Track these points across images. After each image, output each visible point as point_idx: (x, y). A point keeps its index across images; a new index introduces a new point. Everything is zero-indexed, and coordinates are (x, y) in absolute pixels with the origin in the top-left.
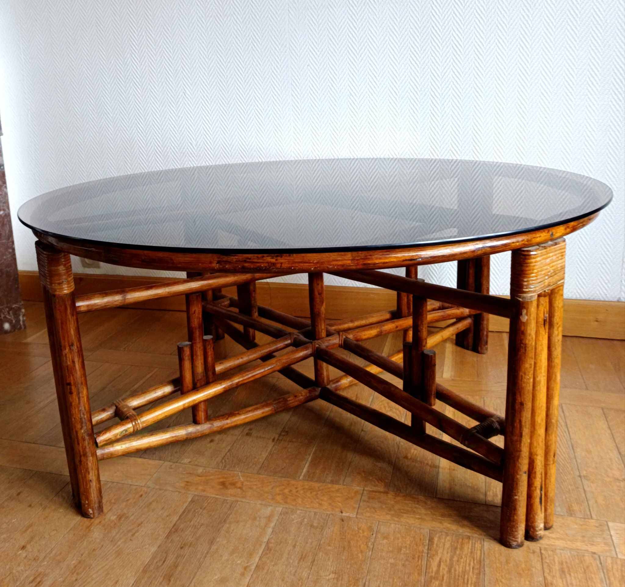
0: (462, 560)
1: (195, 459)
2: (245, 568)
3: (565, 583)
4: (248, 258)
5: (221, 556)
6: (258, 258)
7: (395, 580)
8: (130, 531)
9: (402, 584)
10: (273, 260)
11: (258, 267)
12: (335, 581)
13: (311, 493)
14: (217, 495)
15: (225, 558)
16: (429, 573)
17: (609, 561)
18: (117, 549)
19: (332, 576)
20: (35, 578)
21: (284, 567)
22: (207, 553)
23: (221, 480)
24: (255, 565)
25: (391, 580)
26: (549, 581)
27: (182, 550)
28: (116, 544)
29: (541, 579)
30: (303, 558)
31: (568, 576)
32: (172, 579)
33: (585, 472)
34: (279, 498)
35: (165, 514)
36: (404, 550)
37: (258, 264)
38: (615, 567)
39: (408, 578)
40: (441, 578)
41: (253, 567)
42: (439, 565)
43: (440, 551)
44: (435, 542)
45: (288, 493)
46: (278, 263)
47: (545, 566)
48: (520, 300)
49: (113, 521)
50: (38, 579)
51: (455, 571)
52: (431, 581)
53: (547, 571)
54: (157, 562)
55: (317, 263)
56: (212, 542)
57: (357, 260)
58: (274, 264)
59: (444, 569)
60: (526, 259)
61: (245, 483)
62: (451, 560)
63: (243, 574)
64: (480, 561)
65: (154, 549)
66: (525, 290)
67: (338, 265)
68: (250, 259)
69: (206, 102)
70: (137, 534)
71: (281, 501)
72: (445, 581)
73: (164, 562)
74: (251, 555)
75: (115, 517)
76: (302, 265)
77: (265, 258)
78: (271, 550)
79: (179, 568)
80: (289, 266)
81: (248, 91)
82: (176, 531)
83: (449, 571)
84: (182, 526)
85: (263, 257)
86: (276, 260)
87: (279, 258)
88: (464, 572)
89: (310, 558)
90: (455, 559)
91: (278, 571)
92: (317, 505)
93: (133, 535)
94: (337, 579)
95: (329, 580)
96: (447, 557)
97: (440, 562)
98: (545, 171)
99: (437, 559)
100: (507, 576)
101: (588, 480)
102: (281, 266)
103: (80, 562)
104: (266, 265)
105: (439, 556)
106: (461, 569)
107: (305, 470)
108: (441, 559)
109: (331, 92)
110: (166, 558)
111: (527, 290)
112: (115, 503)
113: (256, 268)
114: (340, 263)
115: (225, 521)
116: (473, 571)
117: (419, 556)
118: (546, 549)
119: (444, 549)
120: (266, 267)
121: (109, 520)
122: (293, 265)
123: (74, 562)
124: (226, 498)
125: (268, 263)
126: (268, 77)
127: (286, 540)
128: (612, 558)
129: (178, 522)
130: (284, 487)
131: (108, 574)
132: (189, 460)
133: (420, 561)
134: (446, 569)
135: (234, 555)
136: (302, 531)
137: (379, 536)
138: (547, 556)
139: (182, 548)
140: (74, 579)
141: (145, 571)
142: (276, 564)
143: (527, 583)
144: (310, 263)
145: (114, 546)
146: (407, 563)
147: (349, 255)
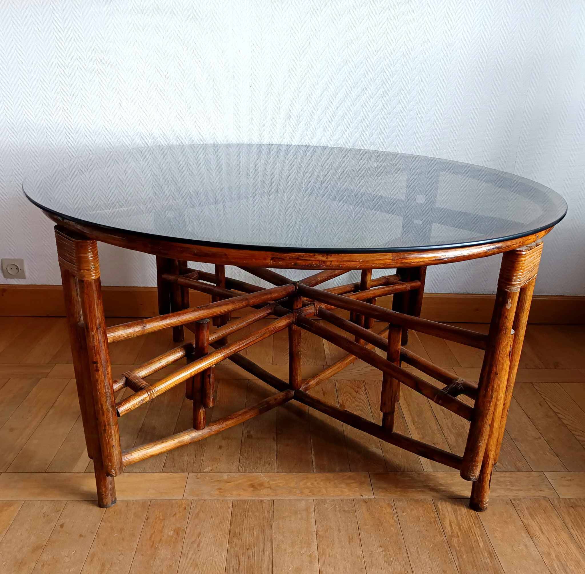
0: (464, 518)
1: (214, 466)
2: (310, 556)
3: (536, 522)
4: (300, 256)
5: (285, 550)
6: (310, 256)
7: (426, 543)
8: (193, 542)
9: (433, 545)
10: (324, 259)
11: (310, 264)
13: (330, 483)
14: (253, 497)
15: (289, 550)
16: (447, 533)
17: (556, 501)
18: (191, 561)
19: (380, 549)
21: (340, 549)
23: (249, 483)
24: (316, 553)
25: (424, 544)
26: (526, 524)
27: (249, 551)
28: (187, 557)
29: (521, 523)
30: (351, 539)
31: (536, 517)
33: (513, 435)
34: (306, 491)
35: (217, 522)
36: (421, 518)
37: (310, 262)
38: (561, 505)
39: (435, 540)
40: (456, 535)
42: (451, 526)
43: (447, 514)
44: (440, 508)
45: (311, 486)
46: (328, 261)
47: (519, 512)
48: (508, 291)
49: (172, 536)
51: (463, 527)
52: (451, 539)
53: (522, 516)
54: (233, 566)
55: (363, 261)
56: (271, 540)
57: (397, 259)
58: (324, 262)
59: (456, 529)
60: (518, 257)
61: (271, 482)
62: (457, 519)
63: (311, 562)
64: (477, 517)
65: (224, 554)
66: (513, 283)
67: (380, 264)
68: (303, 257)
70: (201, 544)
71: (310, 494)
72: (460, 537)
73: (239, 564)
74: (309, 544)
75: (172, 532)
76: (349, 263)
77: (316, 257)
78: (322, 537)
79: (256, 567)
80: (337, 264)
82: (235, 535)
83: (460, 529)
84: (237, 530)
85: (315, 255)
86: (327, 258)
87: (329, 257)
88: (470, 528)
89: (356, 537)
90: (459, 518)
91: (337, 553)
92: (339, 493)
93: (198, 545)
94: (385, 551)
95: (379, 553)
96: (453, 518)
97: (450, 523)
98: (486, 170)
99: (447, 521)
100: (498, 525)
101: (518, 441)
102: (330, 264)
104: (317, 262)
105: (448, 519)
106: (467, 527)
108: (450, 520)
110: (239, 561)
111: (515, 283)
112: (164, 520)
113: (307, 266)
114: (382, 262)
115: (272, 519)
116: (475, 526)
117: (434, 522)
118: (514, 500)
119: (448, 512)
120: (317, 264)
121: (168, 536)
122: (341, 263)
124: (263, 499)
125: (319, 261)
127: (330, 527)
128: (557, 499)
129: (232, 527)
130: (305, 481)
132: (210, 468)
133: (436, 525)
134: (457, 527)
135: (296, 547)
136: (339, 516)
137: (398, 510)
138: (517, 504)
142: (333, 548)
143: (513, 527)
144: (357, 261)
145: (186, 559)
146: (428, 528)
147: (390, 256)
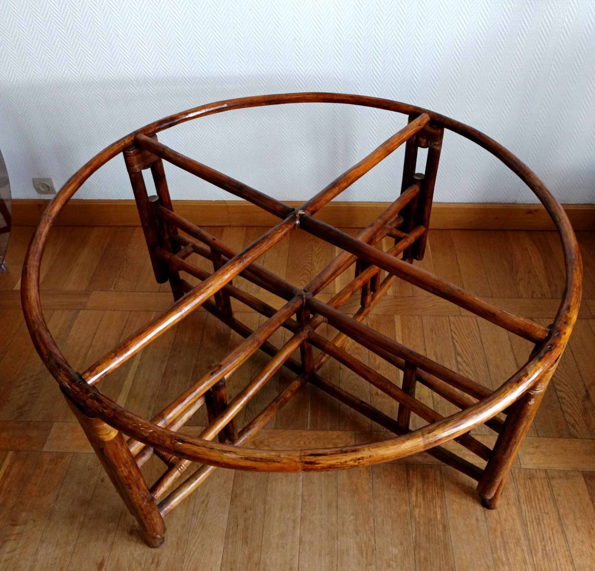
2: (294, 522)
5: (275, 514)
7: (392, 513)
9: (397, 515)
12: (355, 521)
13: (320, 442)
15: (278, 515)
17: (517, 472)
18: (200, 521)
19: (352, 518)
20: (153, 560)
21: (320, 515)
22: (265, 512)
24: (299, 518)
25: (390, 513)
27: (246, 514)
28: (197, 517)
30: (329, 505)
32: (249, 541)
38: (521, 476)
39: (400, 509)
41: (299, 519)
50: (156, 560)
52: (414, 509)
54: (232, 528)
56: (264, 502)
63: (294, 527)
65: (226, 516)
69: (142, 44)
73: (237, 527)
74: (294, 509)
78: (306, 502)
79: (250, 530)
81: (187, 34)
82: (236, 496)
84: (238, 491)
89: (334, 504)
91: (316, 520)
93: (206, 505)
95: (351, 521)
103: (179, 539)
107: (309, 419)
109: (275, 36)
110: (237, 522)
123: (174, 539)
126: (207, 20)
127: (314, 491)
128: (518, 468)
129: (234, 488)
130: (299, 439)
131: (202, 545)
135: (283, 512)
139: (245, 511)
140: (181, 554)
141: (227, 537)
142: (313, 514)
146: (397, 497)
